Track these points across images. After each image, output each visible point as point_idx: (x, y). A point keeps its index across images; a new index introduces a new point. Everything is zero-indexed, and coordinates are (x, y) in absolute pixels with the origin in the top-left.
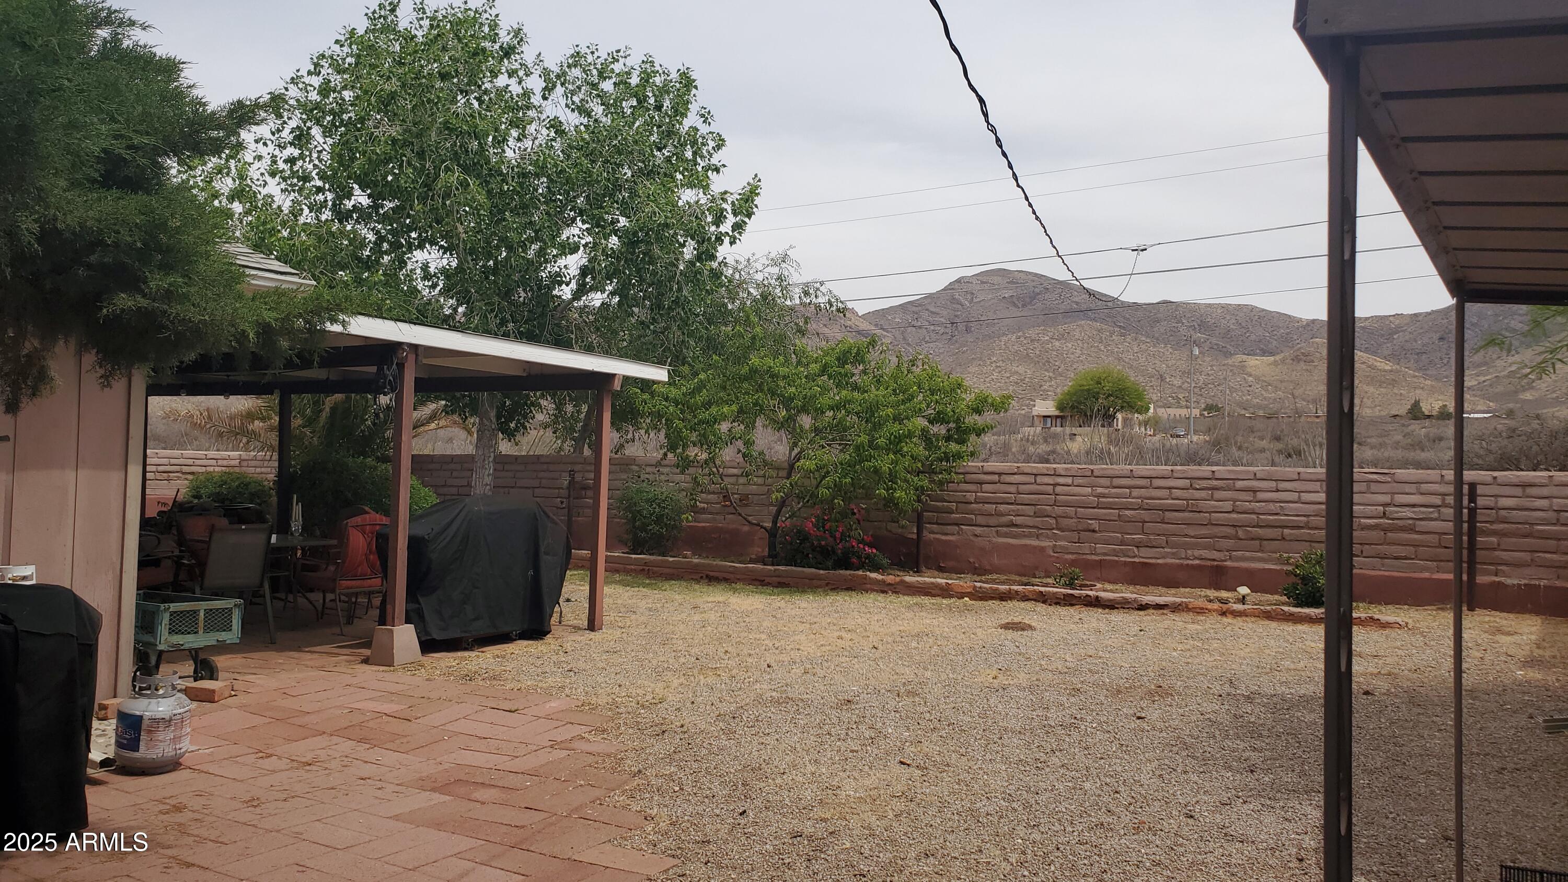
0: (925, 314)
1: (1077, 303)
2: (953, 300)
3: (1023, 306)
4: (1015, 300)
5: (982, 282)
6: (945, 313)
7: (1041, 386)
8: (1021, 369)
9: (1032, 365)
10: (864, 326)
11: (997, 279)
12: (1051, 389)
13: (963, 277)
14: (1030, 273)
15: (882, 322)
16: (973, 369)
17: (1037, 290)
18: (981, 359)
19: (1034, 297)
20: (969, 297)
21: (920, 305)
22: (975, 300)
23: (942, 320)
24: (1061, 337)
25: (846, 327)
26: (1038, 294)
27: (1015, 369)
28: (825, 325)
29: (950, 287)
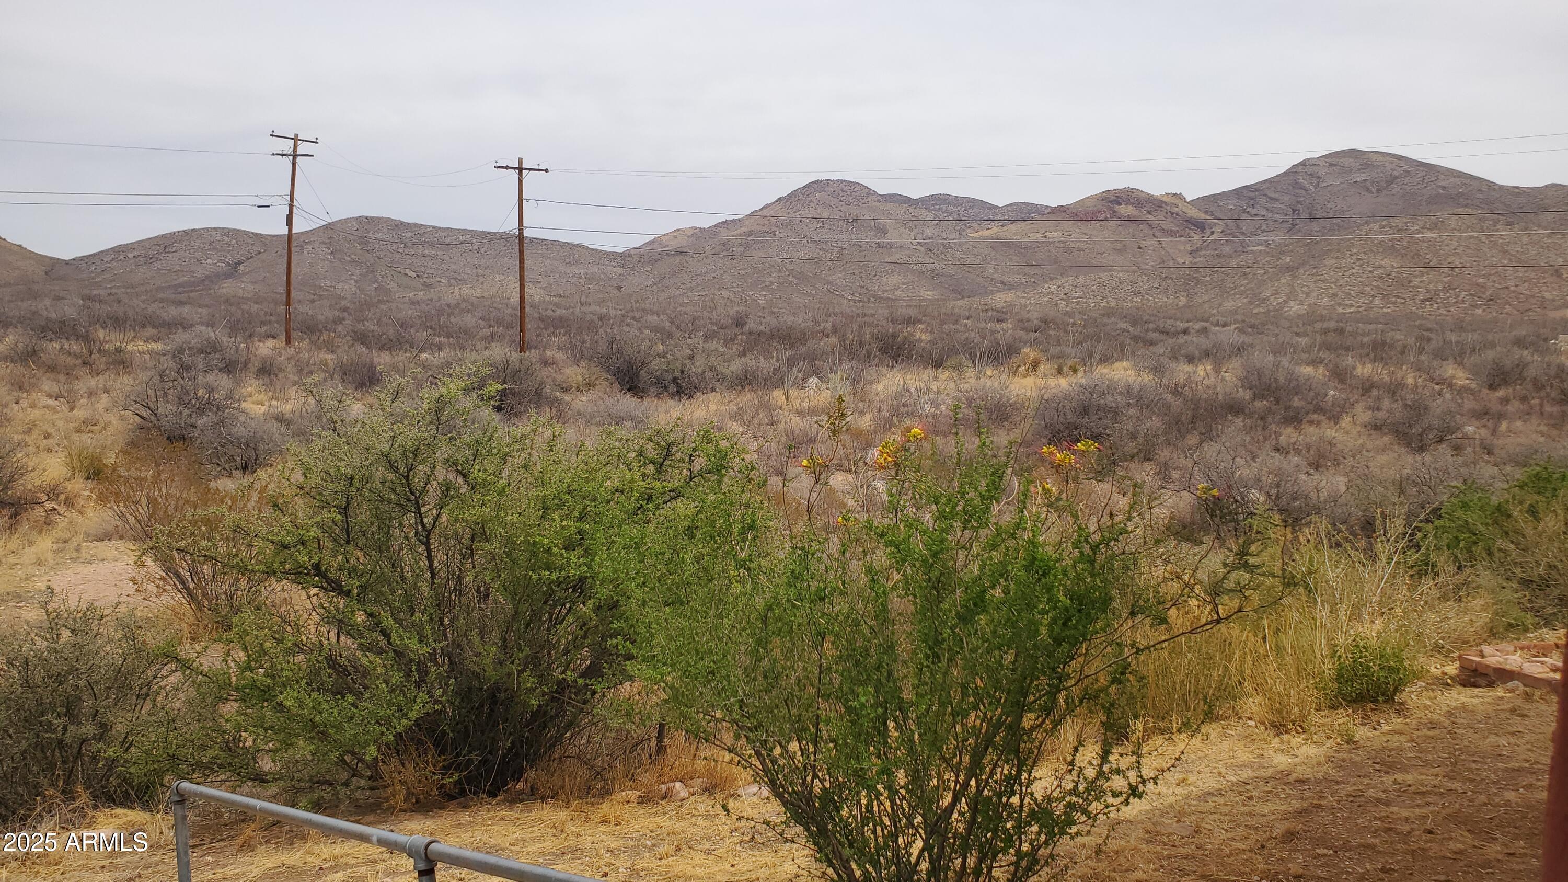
0: (1263, 200)
1: (1444, 188)
2: (1296, 185)
3: (1378, 191)
4: (1368, 184)
5: (1331, 165)
6: (1286, 198)
7: (1410, 282)
8: (1386, 262)
9: (1399, 258)
10: (1193, 213)
11: (1348, 161)
12: (1422, 285)
13: (1309, 159)
14: (1388, 154)
15: (1213, 209)
16: (1330, 262)
17: (1396, 173)
18: (1338, 251)
19: (1391, 180)
20: (1315, 181)
21: (1256, 190)
22: (1322, 185)
23: (1281, 206)
24: (1434, 227)
25: (1172, 214)
26: (1396, 178)
27: (1379, 262)
28: (1149, 212)
29: (1293, 172)
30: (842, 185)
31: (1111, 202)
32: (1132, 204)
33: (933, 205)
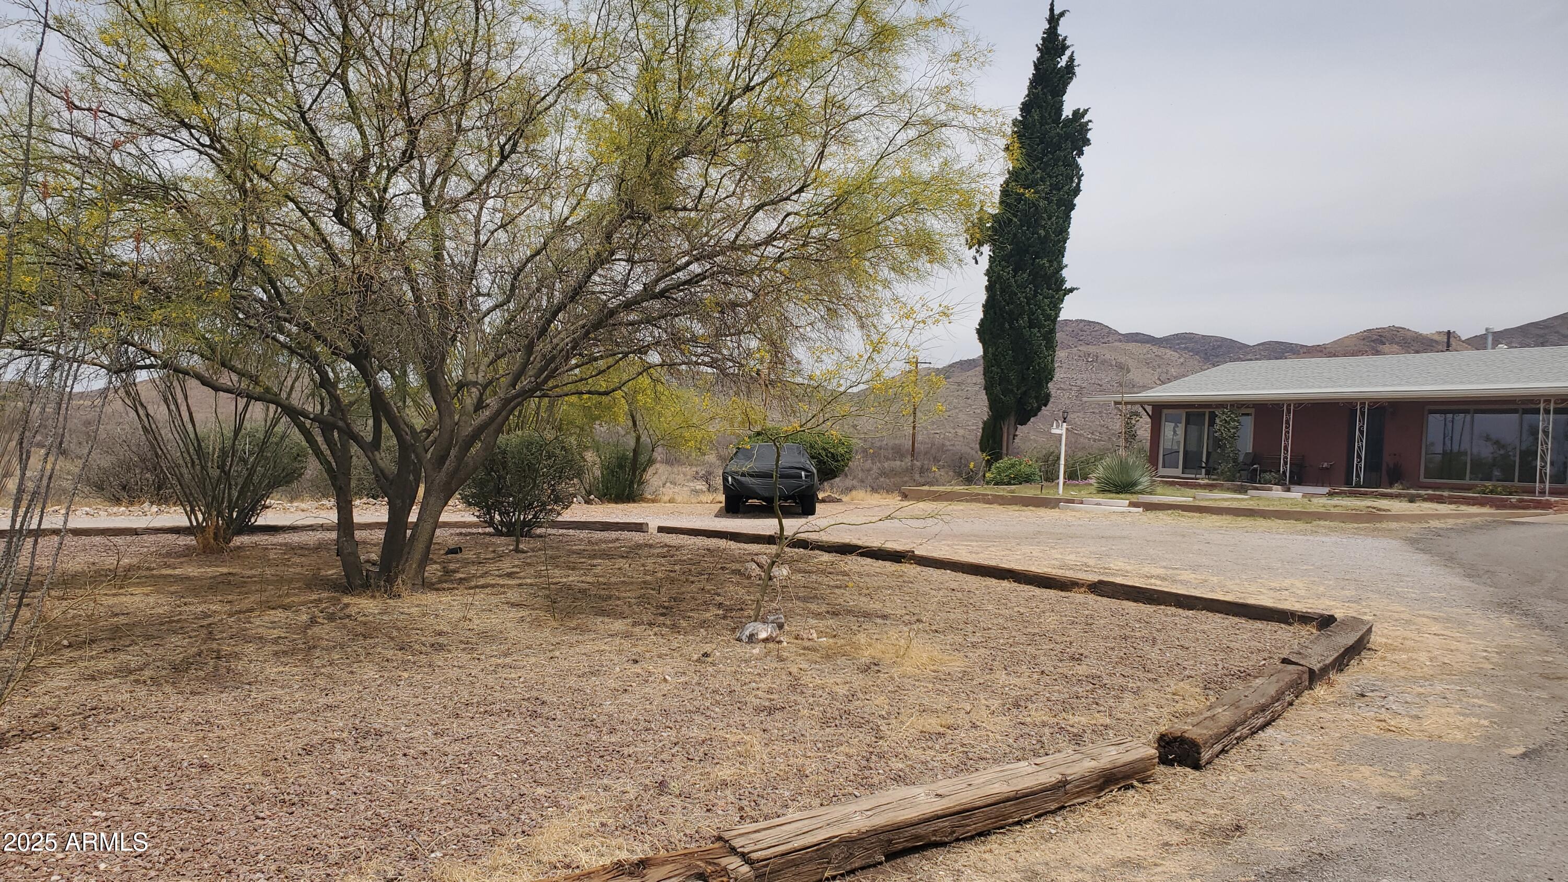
30: (1081, 325)
31: (1373, 341)
32: (1397, 343)
33: (1178, 344)
